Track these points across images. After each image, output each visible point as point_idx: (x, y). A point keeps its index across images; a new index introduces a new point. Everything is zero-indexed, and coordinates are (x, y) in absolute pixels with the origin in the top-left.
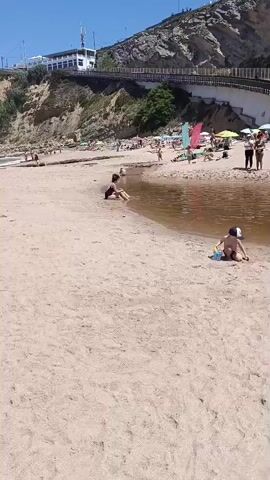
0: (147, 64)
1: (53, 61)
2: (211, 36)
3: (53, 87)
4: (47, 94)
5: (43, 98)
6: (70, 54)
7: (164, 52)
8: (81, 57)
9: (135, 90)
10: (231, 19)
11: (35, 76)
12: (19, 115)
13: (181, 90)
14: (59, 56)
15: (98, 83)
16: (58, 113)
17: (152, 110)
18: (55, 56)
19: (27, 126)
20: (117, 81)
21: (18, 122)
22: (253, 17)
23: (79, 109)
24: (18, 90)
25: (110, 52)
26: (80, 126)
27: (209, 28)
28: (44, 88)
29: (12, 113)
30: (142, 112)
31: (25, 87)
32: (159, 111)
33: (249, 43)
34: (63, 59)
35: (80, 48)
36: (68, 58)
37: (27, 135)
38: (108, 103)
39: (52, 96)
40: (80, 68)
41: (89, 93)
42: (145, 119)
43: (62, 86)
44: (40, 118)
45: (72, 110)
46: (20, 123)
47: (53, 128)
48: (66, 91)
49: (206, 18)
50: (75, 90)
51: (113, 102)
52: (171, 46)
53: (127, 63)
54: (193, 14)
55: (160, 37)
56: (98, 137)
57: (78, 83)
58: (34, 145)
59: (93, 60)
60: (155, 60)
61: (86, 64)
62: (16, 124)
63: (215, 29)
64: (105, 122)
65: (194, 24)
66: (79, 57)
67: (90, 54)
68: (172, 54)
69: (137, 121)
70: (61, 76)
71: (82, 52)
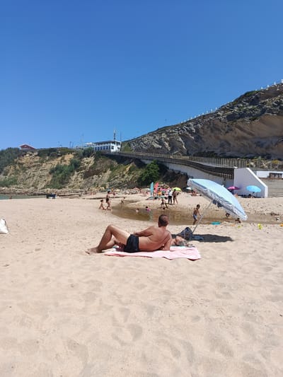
0: (147, 151)
1: (98, 146)
2: (180, 139)
3: (96, 160)
4: (92, 163)
5: (90, 165)
6: (107, 143)
7: (156, 145)
8: (113, 145)
9: (140, 164)
10: (190, 132)
11: (87, 153)
12: (76, 173)
13: (163, 166)
14: (101, 143)
15: (121, 159)
16: (98, 173)
17: (147, 175)
18: (99, 144)
19: (79, 179)
20: (131, 158)
21: (75, 176)
22: (201, 131)
23: (109, 172)
24: (77, 160)
25: (129, 143)
26: (109, 181)
27: (180, 135)
28: (91, 160)
29: (72, 172)
30: (142, 175)
31: (81, 158)
32: (151, 175)
33: (199, 145)
34: (103, 145)
35: (113, 140)
36: (106, 145)
37: (79, 184)
38: (125, 170)
39: (95, 164)
40: (112, 150)
41: (115, 164)
42: (143, 179)
43: (101, 159)
44: (87, 175)
45: (105, 172)
46: (76, 178)
47: (94, 181)
48: (103, 162)
49: (179, 130)
50: (108, 162)
51: (128, 169)
52: (160, 142)
53: (137, 150)
54: (173, 127)
55: (155, 138)
56: (118, 187)
57: (110, 158)
58: (82, 190)
59: (119, 147)
60: (152, 149)
61: (115, 149)
62: (73, 178)
63: (183, 136)
64: (122, 179)
65: (173, 132)
66: (112, 145)
67: (118, 143)
68: (161, 147)
69: (139, 180)
70: (101, 154)
71: (114, 143)
